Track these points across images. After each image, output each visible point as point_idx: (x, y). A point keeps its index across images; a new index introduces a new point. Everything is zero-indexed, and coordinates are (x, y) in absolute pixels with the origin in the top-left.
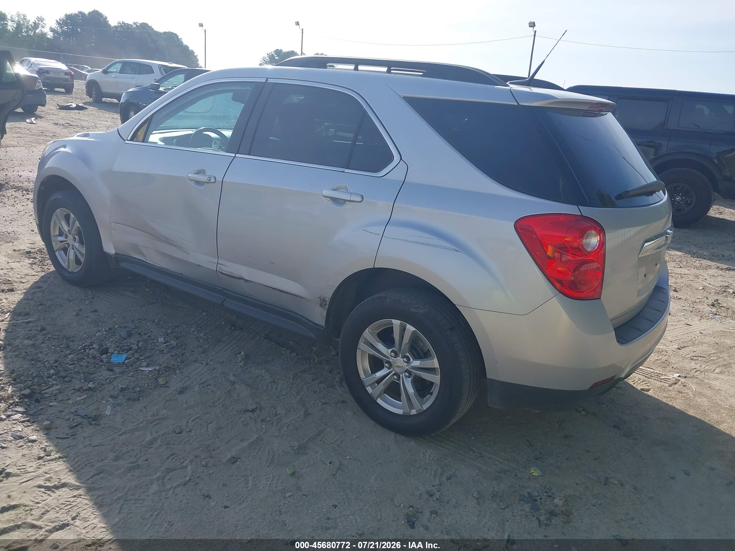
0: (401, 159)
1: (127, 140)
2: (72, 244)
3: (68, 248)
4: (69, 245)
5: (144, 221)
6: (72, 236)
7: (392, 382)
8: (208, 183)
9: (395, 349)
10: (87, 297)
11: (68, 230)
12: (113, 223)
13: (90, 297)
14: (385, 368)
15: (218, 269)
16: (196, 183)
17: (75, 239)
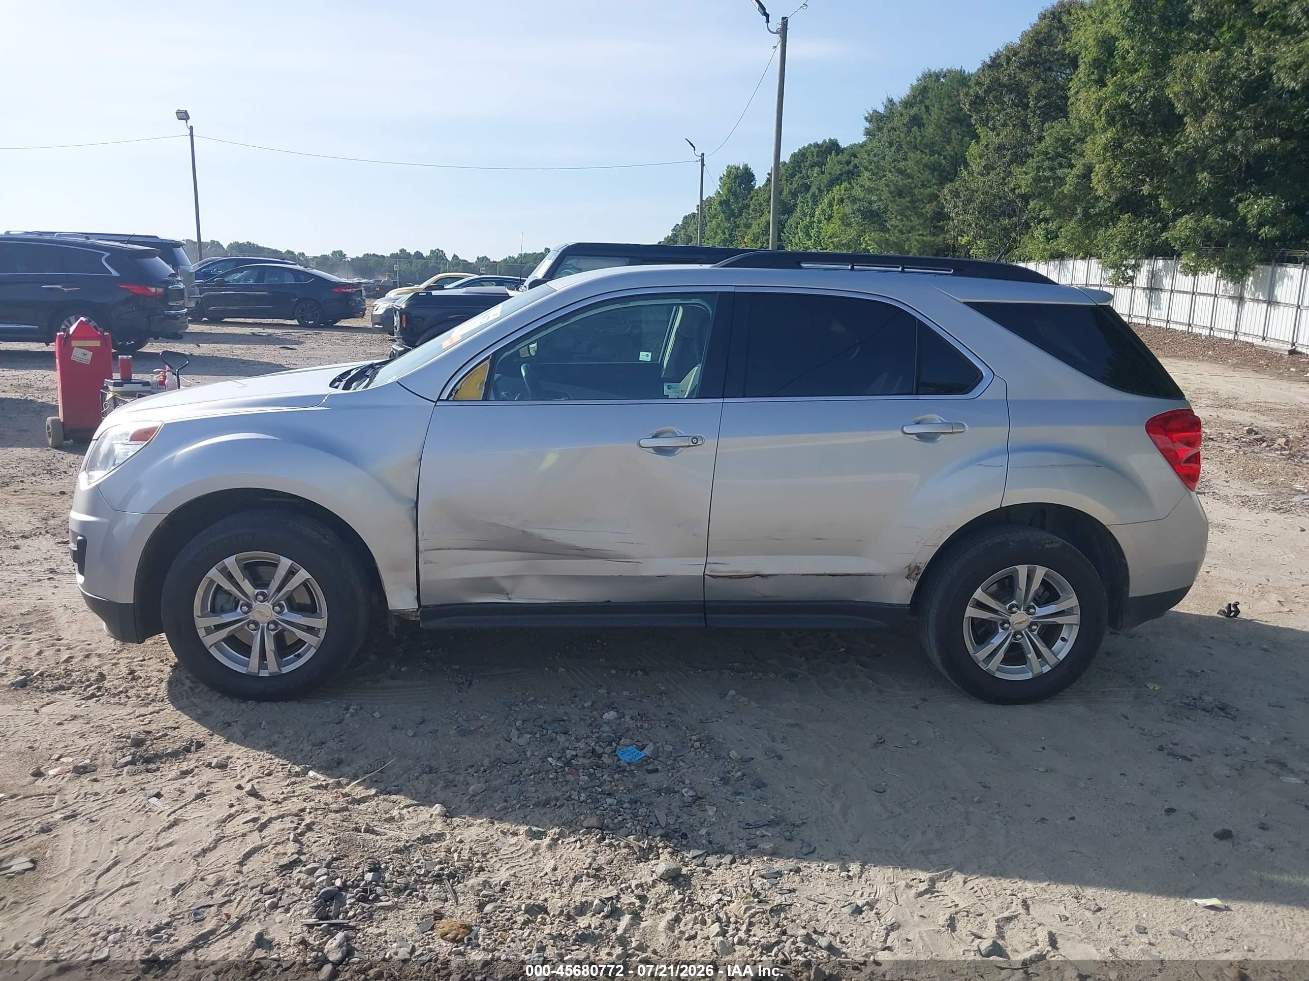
0: (994, 375)
1: (438, 400)
2: (267, 620)
3: (254, 630)
4: (256, 624)
5: (524, 531)
6: (269, 604)
7: (1011, 644)
8: (688, 446)
9: (1014, 602)
10: (347, 709)
11: (257, 594)
12: (427, 552)
13: (355, 707)
14: (1000, 630)
15: (707, 573)
16: (659, 450)
17: (281, 606)
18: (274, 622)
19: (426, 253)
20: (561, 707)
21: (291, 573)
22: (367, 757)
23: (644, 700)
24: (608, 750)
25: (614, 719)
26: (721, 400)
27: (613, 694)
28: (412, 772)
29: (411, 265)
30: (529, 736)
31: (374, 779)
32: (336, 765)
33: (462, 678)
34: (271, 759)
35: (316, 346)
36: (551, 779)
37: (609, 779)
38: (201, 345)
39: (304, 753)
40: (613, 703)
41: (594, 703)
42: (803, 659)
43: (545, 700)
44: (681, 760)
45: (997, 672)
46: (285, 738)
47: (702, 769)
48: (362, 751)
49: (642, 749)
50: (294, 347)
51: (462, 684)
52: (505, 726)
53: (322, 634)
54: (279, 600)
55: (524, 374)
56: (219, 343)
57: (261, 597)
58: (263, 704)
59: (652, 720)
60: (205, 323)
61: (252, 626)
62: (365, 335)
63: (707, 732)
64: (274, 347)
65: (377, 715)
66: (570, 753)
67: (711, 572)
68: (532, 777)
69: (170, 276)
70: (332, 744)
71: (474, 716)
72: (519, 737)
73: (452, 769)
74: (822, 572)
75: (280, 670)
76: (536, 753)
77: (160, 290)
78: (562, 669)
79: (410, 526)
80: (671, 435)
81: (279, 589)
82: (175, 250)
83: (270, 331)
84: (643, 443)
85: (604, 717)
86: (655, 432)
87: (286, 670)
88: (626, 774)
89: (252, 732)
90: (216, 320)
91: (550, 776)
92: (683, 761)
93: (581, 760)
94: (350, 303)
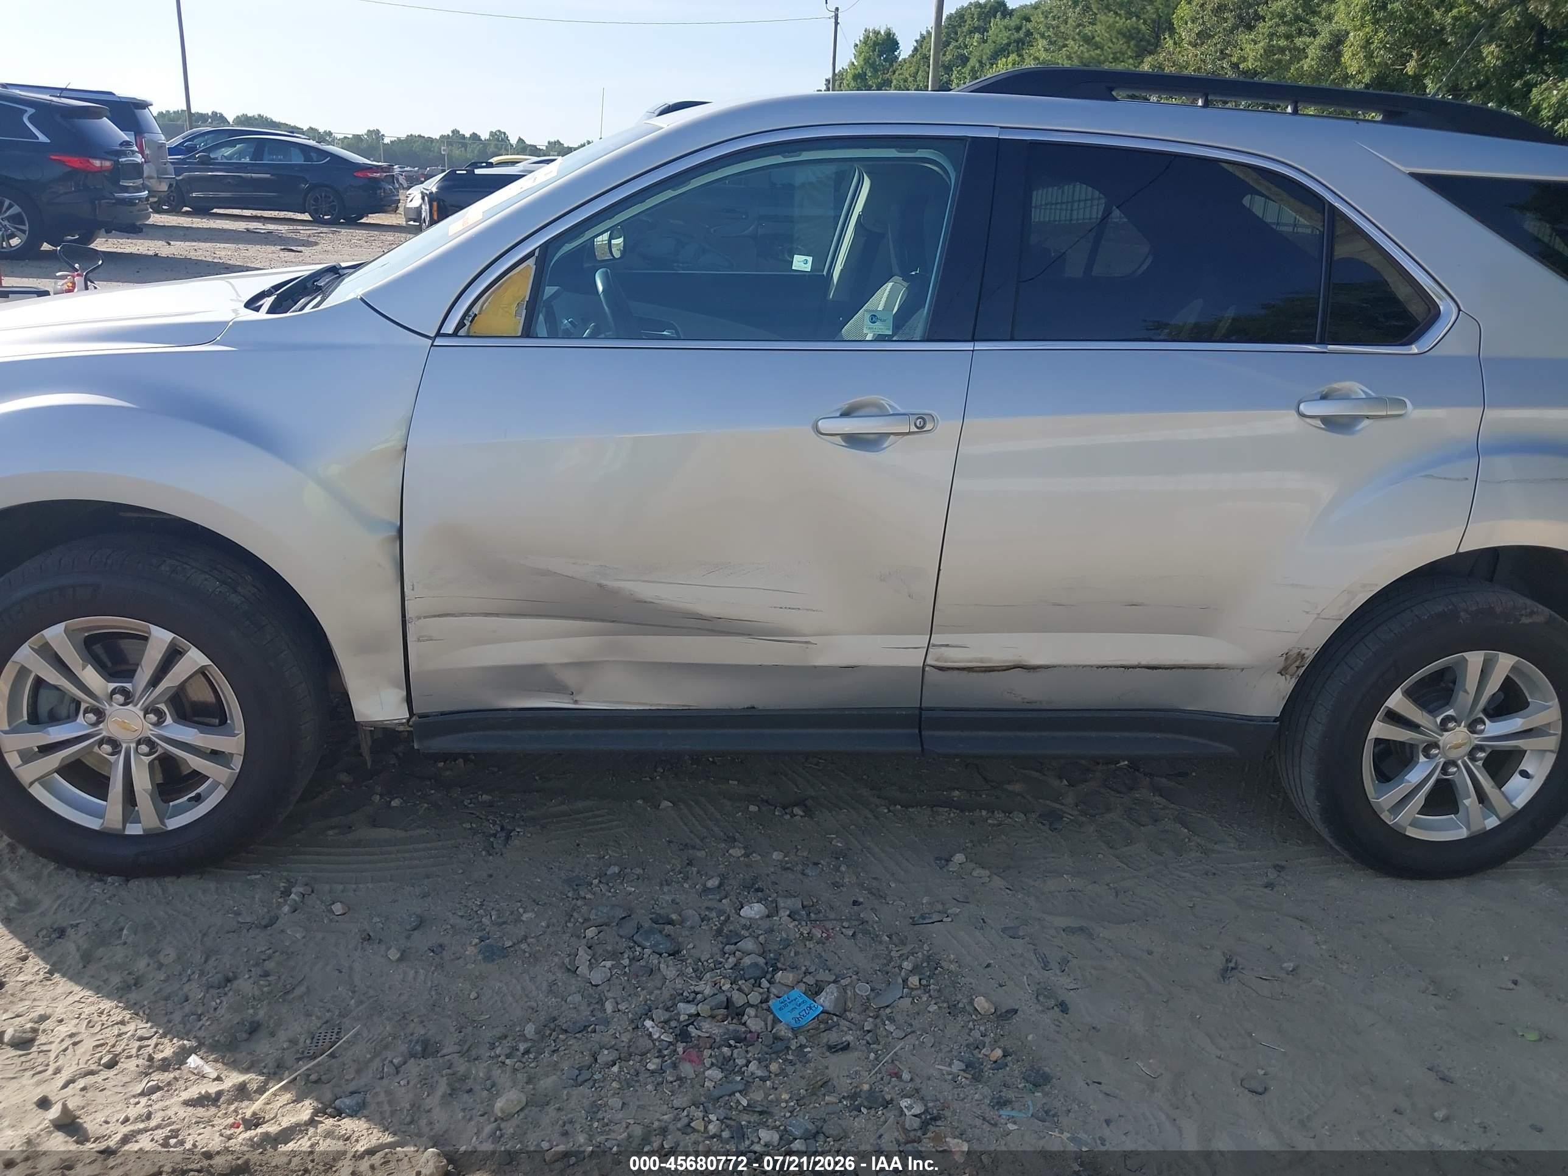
0: (1460, 310)
1: (439, 334)
2: (136, 736)
3: (112, 754)
4: (115, 744)
5: (600, 585)
6: (136, 710)
7: (1438, 781)
8: (909, 433)
9: (1451, 712)
10: (286, 893)
11: (114, 692)
12: (422, 621)
13: (301, 890)
14: (1422, 759)
15: (929, 661)
16: (853, 440)
17: (160, 714)
18: (149, 742)
19: (485, 136)
20: (666, 889)
21: (173, 655)
22: (308, 1015)
23: (808, 871)
24: (755, 997)
25: (761, 918)
26: (969, 346)
27: (755, 857)
28: (389, 1055)
29: (466, 150)
30: (609, 964)
31: (313, 1077)
32: (245, 1036)
33: (494, 823)
34: (122, 1023)
35: (330, 248)
36: (653, 1072)
37: (759, 1073)
38: (172, 243)
39: (188, 1008)
40: (755, 879)
41: (723, 878)
42: (1065, 782)
43: (639, 871)
44: (889, 1019)
45: (1409, 828)
46: (160, 966)
47: (928, 1040)
48: (301, 997)
49: (815, 991)
50: (299, 248)
51: (495, 835)
52: (566, 937)
53: (237, 763)
54: (155, 701)
55: (600, 288)
56: (199, 240)
57: (119, 698)
58: (134, 884)
59: (827, 919)
60: (187, 214)
61: (107, 748)
62: (397, 234)
63: (926, 947)
64: (273, 248)
65: (338, 908)
66: (685, 1009)
67: (937, 660)
68: (615, 1069)
69: (121, 144)
70: (245, 985)
71: (512, 913)
72: (591, 967)
73: (466, 1047)
74: (1134, 662)
75: (163, 823)
76: (622, 1007)
77: (108, 164)
78: (666, 804)
79: (391, 574)
80: (875, 411)
81: (155, 681)
82: (138, 112)
83: (271, 227)
84: (823, 425)
85: (742, 913)
86: (844, 405)
87: (173, 824)
88: (790, 1057)
89: (100, 951)
90: (202, 210)
91: (650, 1066)
92: (891, 1020)
93: (706, 1025)
94: (379, 192)
